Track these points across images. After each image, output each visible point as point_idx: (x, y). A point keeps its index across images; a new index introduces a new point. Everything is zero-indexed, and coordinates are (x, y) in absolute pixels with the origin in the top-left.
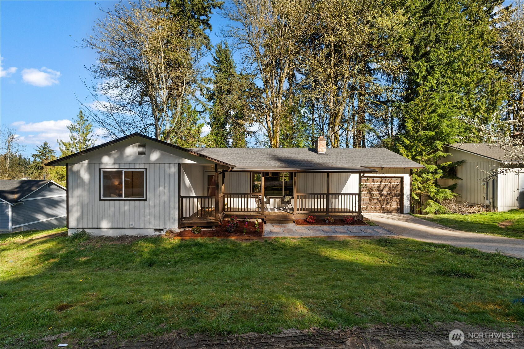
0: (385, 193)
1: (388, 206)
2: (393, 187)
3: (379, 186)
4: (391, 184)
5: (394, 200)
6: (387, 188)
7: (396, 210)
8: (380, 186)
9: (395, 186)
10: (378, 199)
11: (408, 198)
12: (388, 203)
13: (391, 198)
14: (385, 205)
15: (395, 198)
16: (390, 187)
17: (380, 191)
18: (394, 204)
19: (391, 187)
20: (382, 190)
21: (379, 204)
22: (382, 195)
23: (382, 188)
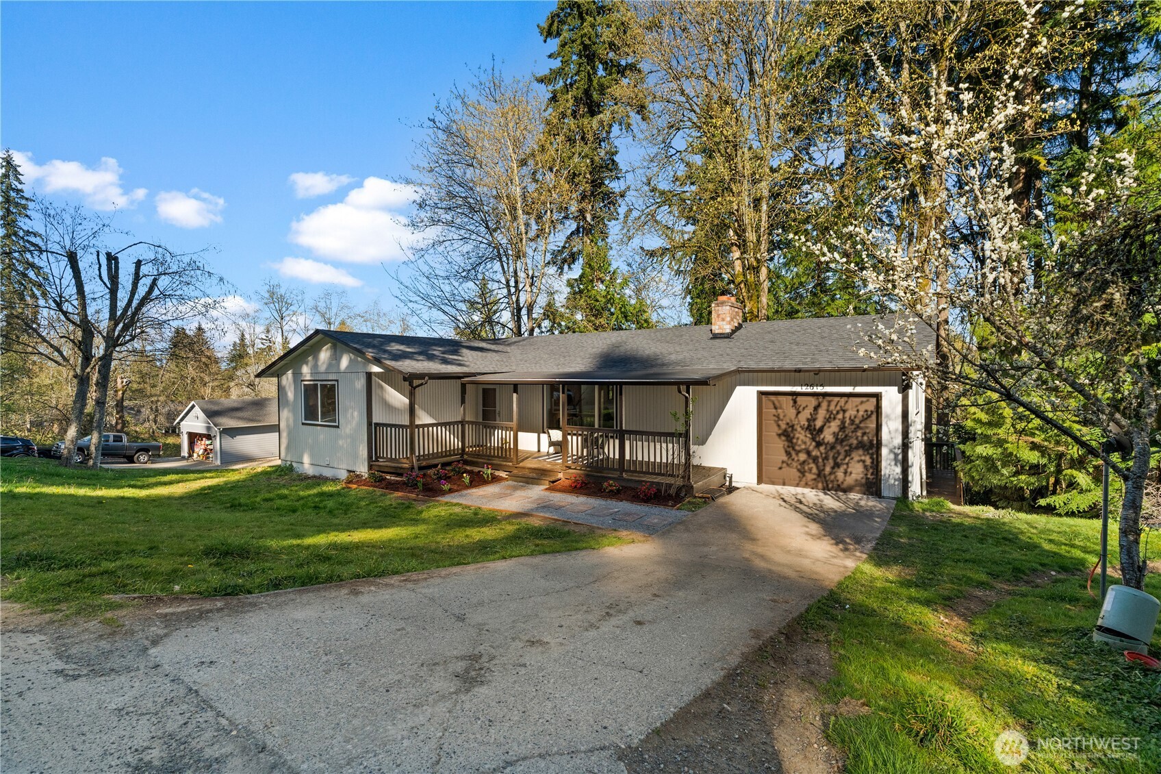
0: (828, 436)
1: (840, 474)
2: (852, 422)
3: (812, 420)
4: (847, 415)
5: (857, 458)
6: (834, 426)
7: (862, 485)
8: (815, 420)
9: (857, 421)
10: (808, 453)
11: (896, 455)
12: (837, 465)
13: (848, 453)
14: (828, 469)
15: (857, 455)
16: (843, 422)
17: (814, 432)
18: (856, 470)
19: (848, 421)
20: (821, 430)
21: (813, 465)
22: (819, 444)
23: (819, 424)
